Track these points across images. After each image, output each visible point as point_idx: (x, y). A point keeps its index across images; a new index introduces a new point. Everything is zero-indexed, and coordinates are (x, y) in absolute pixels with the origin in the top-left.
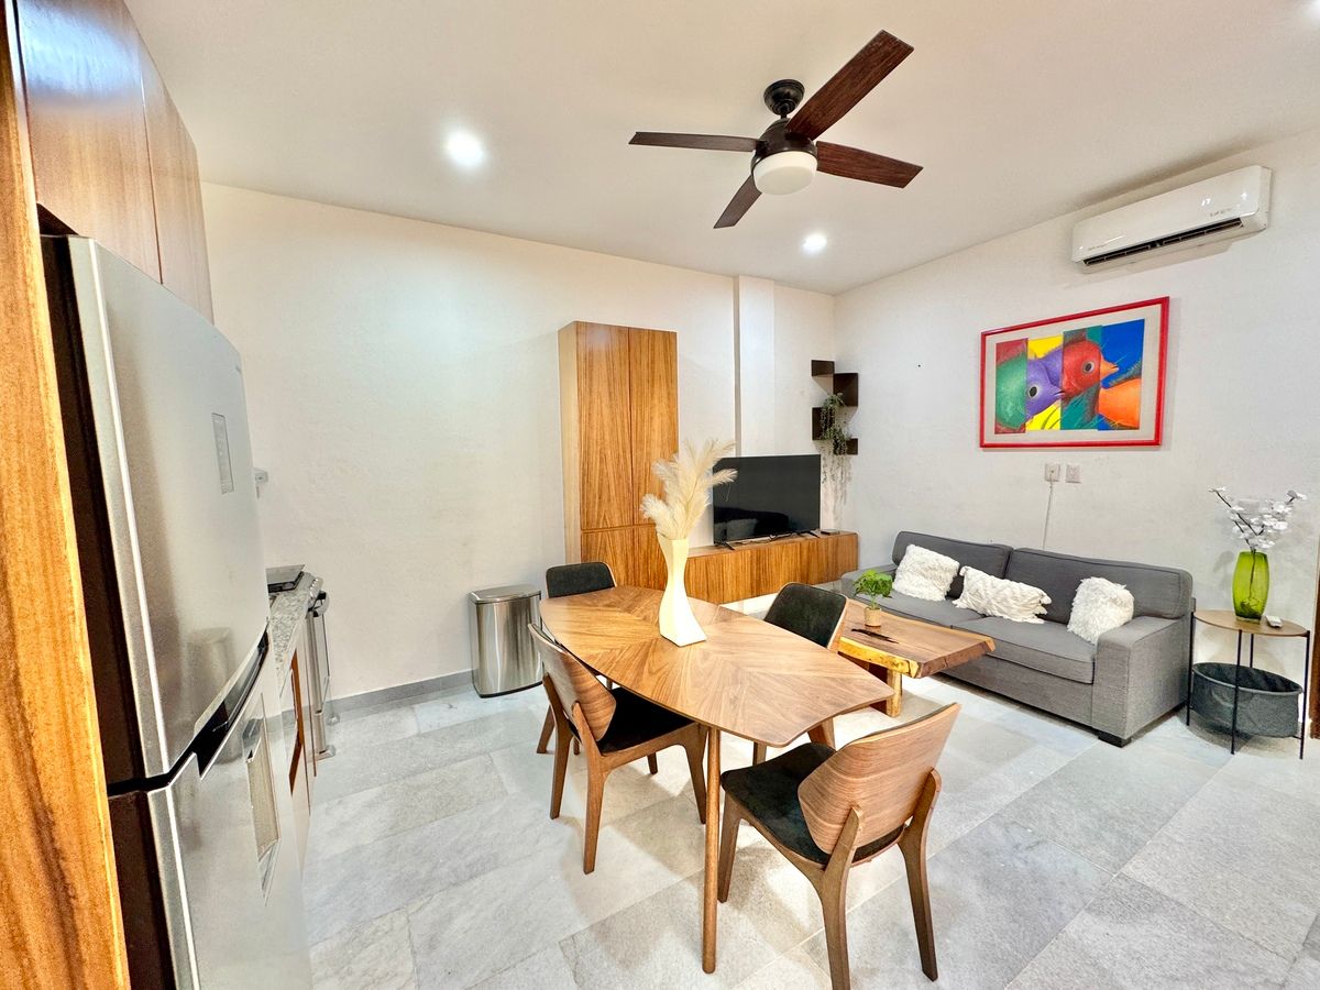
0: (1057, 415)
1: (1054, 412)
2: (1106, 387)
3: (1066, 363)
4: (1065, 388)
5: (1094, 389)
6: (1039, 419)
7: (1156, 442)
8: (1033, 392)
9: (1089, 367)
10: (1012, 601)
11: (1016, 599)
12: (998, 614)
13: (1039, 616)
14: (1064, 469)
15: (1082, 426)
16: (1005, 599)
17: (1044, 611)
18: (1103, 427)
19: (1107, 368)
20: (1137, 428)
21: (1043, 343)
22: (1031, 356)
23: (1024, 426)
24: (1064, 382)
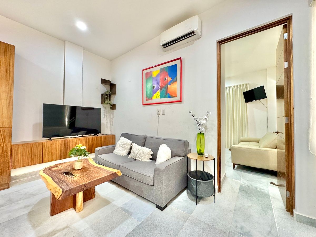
0: (159, 94)
1: (158, 93)
2: (170, 85)
3: (161, 78)
4: (161, 85)
5: (167, 85)
6: (155, 95)
7: (180, 101)
8: (154, 87)
9: (166, 79)
11: (143, 153)
12: (139, 159)
13: (150, 159)
14: (161, 110)
15: (165, 97)
16: (140, 154)
17: (151, 157)
18: (169, 97)
19: (169, 79)
20: (176, 97)
21: (155, 72)
22: (153, 77)
23: (152, 98)
24: (160, 84)
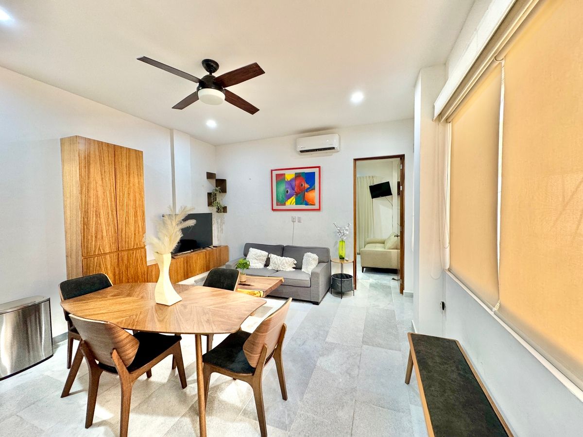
0: (294, 200)
2: (307, 192)
3: (296, 183)
4: (296, 191)
5: (303, 192)
6: (289, 201)
8: (287, 192)
9: (302, 185)
10: (286, 264)
12: (282, 269)
14: (297, 218)
15: (301, 204)
16: (284, 264)
17: (295, 266)
18: (307, 204)
19: (307, 186)
20: (315, 205)
21: (290, 175)
22: (286, 180)
23: (285, 203)
24: (296, 189)
